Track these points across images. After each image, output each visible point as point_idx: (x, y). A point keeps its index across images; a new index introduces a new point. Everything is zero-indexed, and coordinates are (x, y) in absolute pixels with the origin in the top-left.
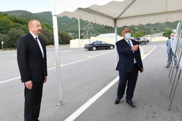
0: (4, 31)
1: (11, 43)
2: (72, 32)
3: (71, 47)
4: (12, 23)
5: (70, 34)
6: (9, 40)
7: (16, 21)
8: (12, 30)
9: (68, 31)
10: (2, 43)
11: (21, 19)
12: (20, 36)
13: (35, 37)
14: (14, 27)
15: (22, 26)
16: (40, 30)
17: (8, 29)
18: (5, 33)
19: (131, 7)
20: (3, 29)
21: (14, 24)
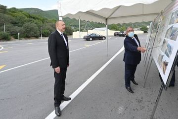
0: (20, 24)
1: (26, 34)
2: (74, 26)
3: (73, 38)
4: (26, 18)
5: (73, 28)
6: (24, 32)
7: (30, 17)
8: (26, 24)
9: (71, 25)
10: (19, 34)
11: (34, 15)
12: (33, 28)
13: (61, 33)
14: (28, 21)
15: (35, 20)
16: (64, 28)
17: (23, 23)
18: (21, 26)
20: (19, 22)
21: (28, 19)
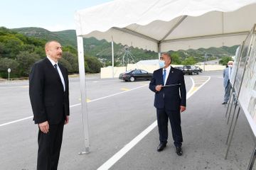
0: (12, 55)
1: (21, 71)
2: (103, 57)
3: (102, 77)
4: (22, 44)
5: (101, 60)
6: (19, 67)
7: (28, 41)
8: (22, 54)
9: (98, 56)
10: (9, 70)
11: (36, 39)
12: (33, 61)
13: (53, 63)
14: (26, 49)
15: (36, 48)
16: (60, 54)
17: (17, 52)
18: (13, 58)
19: (178, 27)
20: (10, 51)
21: (26, 45)
